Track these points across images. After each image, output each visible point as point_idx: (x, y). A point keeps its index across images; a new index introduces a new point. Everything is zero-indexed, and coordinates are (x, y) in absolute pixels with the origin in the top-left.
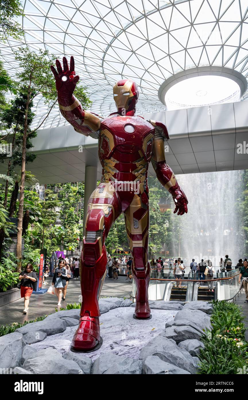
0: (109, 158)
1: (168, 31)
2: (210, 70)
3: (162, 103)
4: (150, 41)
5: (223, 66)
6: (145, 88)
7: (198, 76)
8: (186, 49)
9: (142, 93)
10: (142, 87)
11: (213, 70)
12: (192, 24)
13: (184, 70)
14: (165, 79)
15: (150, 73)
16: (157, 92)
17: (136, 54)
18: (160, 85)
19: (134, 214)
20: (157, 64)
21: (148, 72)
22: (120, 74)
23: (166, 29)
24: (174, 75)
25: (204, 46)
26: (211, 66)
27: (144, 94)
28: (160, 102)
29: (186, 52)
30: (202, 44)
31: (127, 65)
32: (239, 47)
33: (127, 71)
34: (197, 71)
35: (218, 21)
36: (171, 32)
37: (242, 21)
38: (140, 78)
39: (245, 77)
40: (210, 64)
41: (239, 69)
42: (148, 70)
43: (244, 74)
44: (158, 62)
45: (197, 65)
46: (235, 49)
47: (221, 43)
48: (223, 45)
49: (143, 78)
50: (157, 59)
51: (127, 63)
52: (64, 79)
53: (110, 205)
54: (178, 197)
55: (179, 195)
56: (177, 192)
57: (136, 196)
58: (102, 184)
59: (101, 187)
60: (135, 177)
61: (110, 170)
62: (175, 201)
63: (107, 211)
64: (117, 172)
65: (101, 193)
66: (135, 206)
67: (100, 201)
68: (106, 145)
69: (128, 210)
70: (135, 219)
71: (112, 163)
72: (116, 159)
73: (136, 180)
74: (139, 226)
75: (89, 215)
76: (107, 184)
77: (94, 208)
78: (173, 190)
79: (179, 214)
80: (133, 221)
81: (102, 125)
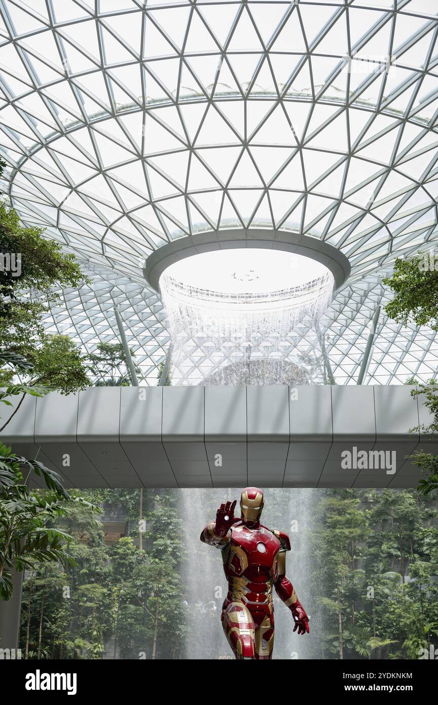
0: (240, 577)
1: (191, 148)
2: (273, 239)
3: (147, 283)
4: (148, 160)
5: (302, 234)
7: (246, 247)
8: (225, 190)
9: (102, 253)
10: (105, 244)
11: (279, 239)
12: (245, 144)
13: (216, 231)
14: (167, 240)
15: (133, 221)
16: (144, 262)
17: (107, 178)
18: (154, 250)
19: (263, 635)
20: (154, 207)
21: (130, 218)
22: (55, 206)
23: (186, 142)
24: (190, 235)
25: (266, 189)
26: (276, 230)
27: (106, 257)
28: (145, 281)
29: (226, 195)
30: (262, 186)
31: (77, 192)
32: (340, 201)
33: (74, 203)
34: (244, 237)
35: (300, 146)
36: (198, 151)
37: (350, 154)
38: (107, 226)
39: (347, 256)
40: (274, 226)
41: (334, 241)
42: (130, 215)
43: (344, 251)
44: (156, 204)
45: (246, 224)
46: (331, 202)
47: (303, 189)
48: (306, 193)
49: (113, 227)
50: (155, 197)
51: (79, 189)
52: (227, 518)
53: (253, 630)
54: (300, 617)
55: (301, 614)
56: (298, 609)
57: (266, 617)
58: (234, 604)
59: (239, 609)
60: (265, 597)
61: (242, 589)
62: (294, 618)
63: (253, 637)
64: (250, 592)
65: (243, 618)
66: (265, 627)
67: (245, 626)
68: (237, 562)
69: (257, 630)
70: (264, 640)
71: (243, 582)
72: (249, 578)
73: (266, 600)
74: (267, 647)
75: (242, 641)
76: (241, 605)
77: (241, 633)
78: (293, 607)
79: (299, 633)
80: (262, 642)
81: (232, 540)
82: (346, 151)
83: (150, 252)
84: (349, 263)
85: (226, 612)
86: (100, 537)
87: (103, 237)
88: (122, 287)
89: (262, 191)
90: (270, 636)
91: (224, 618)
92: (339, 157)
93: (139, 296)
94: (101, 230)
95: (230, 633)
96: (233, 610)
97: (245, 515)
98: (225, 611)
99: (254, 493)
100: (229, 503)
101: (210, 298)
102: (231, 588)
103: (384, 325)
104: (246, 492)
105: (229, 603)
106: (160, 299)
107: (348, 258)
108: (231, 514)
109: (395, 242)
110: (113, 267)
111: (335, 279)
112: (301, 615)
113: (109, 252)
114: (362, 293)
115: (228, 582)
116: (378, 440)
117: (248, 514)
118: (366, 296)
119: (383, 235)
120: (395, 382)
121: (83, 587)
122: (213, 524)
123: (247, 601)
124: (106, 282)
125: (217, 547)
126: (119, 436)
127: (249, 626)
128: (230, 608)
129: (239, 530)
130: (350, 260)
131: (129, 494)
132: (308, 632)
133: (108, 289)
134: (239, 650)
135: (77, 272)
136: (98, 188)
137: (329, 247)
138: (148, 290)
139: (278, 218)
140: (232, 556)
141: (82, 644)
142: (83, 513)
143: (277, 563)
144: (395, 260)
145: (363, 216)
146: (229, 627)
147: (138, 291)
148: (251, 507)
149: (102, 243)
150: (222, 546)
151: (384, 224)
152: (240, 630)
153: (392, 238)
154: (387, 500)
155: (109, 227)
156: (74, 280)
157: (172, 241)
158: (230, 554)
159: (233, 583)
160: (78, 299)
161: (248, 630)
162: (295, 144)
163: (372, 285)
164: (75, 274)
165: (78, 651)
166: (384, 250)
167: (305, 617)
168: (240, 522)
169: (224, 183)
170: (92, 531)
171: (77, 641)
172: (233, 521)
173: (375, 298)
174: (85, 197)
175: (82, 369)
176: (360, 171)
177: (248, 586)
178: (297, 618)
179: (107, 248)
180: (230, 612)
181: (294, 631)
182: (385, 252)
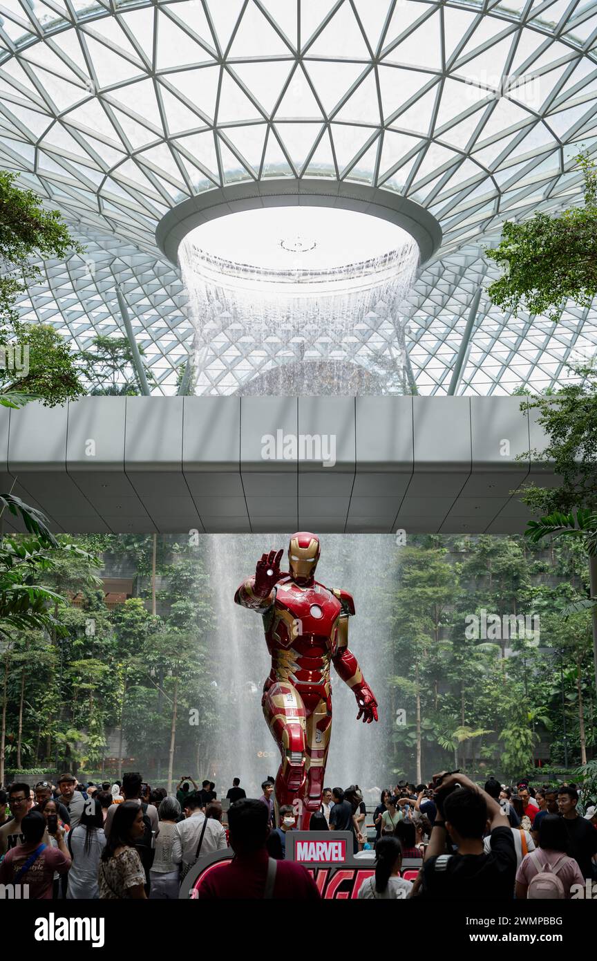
0: (287, 649)
1: (222, 61)
2: (336, 194)
3: (161, 253)
4: (161, 77)
5: (376, 187)
6: (114, 203)
7: (299, 205)
8: (270, 122)
9: (97, 210)
10: (103, 197)
11: (345, 193)
12: (299, 57)
13: (258, 181)
14: (190, 194)
15: (141, 165)
16: (156, 223)
17: (104, 102)
18: (171, 207)
19: (318, 724)
20: (171, 146)
21: (137, 162)
22: (30, 142)
23: (215, 53)
24: (221, 187)
25: (327, 122)
26: (339, 181)
27: (104, 216)
28: (158, 250)
29: (271, 130)
30: (321, 117)
31: (62, 123)
32: (429, 140)
33: (58, 139)
34: (296, 190)
35: (375, 62)
36: (232, 66)
37: (445, 74)
38: (105, 173)
39: (437, 218)
40: (338, 175)
41: (421, 196)
42: (137, 157)
43: (434, 211)
44: (173, 142)
45: (299, 172)
46: (416, 142)
47: (377, 122)
48: (382, 128)
49: (114, 174)
50: (172, 131)
51: (65, 118)
52: (270, 573)
53: (304, 718)
54: (367, 700)
55: (367, 697)
56: (364, 691)
57: (321, 700)
58: (279, 684)
59: (285, 691)
60: (321, 676)
61: (289, 665)
62: (358, 702)
63: (304, 726)
64: (300, 669)
65: (291, 702)
66: (319, 714)
67: (293, 712)
68: (284, 630)
69: (309, 718)
70: (318, 731)
71: (291, 656)
72: (299, 652)
73: (322, 680)
74: (322, 739)
75: (290, 732)
76: (288, 685)
77: (288, 722)
78: (357, 688)
79: (364, 721)
80: (316, 732)
81: (278, 602)
82: (438, 67)
83: (164, 210)
84: (440, 228)
85: (269, 695)
86: (100, 598)
87: (100, 188)
88: (127, 259)
89: (322, 125)
90: (327, 726)
91: (266, 702)
92: (430, 78)
93: (151, 272)
94: (97, 178)
95: (273, 721)
96: (277, 692)
97: (295, 568)
98: (267, 693)
99: (307, 540)
100: (273, 553)
101: (249, 275)
102: (275, 664)
103: (486, 314)
104: (297, 538)
105: (272, 683)
106: (179, 277)
107: (439, 221)
108: (276, 568)
109: (504, 198)
110: (114, 231)
111: (421, 251)
112: (367, 699)
113: (109, 209)
114: (457, 270)
115: (271, 656)
116: (474, 469)
117: (300, 568)
118: (462, 274)
119: (487, 188)
120: (498, 392)
121: (77, 663)
122: (251, 580)
123: (296, 680)
124: (104, 252)
125: (257, 611)
126: (124, 463)
127: (299, 713)
128: (273, 689)
129: (287, 588)
130: (442, 224)
131: (139, 541)
132: (377, 720)
133: (106, 262)
134: (286, 744)
135: (64, 237)
136: (91, 117)
137: (413, 205)
138: (163, 263)
139: (343, 163)
140: (277, 622)
141: (76, 737)
142: (75, 566)
143: (336, 632)
144: (503, 224)
145: (461, 162)
146: (272, 714)
147: (149, 264)
148: (303, 558)
149: (98, 196)
150: (264, 610)
151: (489, 174)
152: (287, 718)
153: (499, 193)
154: (484, 549)
155: (108, 174)
156: (60, 247)
157: (195, 195)
158: (273, 620)
159: (277, 658)
160: (66, 275)
161: (298, 718)
162: (368, 58)
163: (471, 260)
164: (61, 239)
165: (71, 745)
166: (488, 211)
167: (373, 701)
168: (288, 578)
169: (269, 112)
170: (88, 590)
171: (69, 733)
172: (278, 576)
173: (475, 277)
174: (73, 131)
175: (72, 372)
176: (457, 97)
177: (298, 661)
178: (362, 703)
179: (105, 204)
180: (274, 694)
181: (358, 718)
182: (489, 214)
